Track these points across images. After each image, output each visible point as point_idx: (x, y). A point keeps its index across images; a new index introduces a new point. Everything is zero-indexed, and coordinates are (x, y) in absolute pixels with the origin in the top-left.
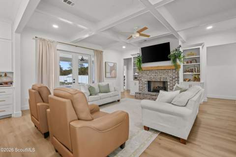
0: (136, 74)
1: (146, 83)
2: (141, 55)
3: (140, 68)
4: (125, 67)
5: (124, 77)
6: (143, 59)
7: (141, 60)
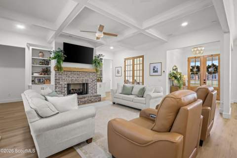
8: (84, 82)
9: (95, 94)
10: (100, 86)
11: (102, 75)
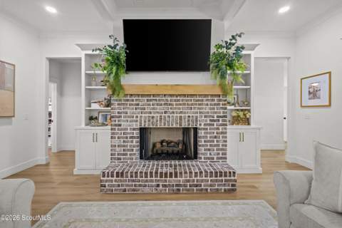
0: (95, 106)
1: (136, 134)
2: (121, 43)
3: (116, 88)
4: (53, 86)
5: (50, 114)
6: (128, 56)
7: (123, 57)
8: (185, 125)
9: (219, 166)
10: (241, 137)
11: (248, 105)
